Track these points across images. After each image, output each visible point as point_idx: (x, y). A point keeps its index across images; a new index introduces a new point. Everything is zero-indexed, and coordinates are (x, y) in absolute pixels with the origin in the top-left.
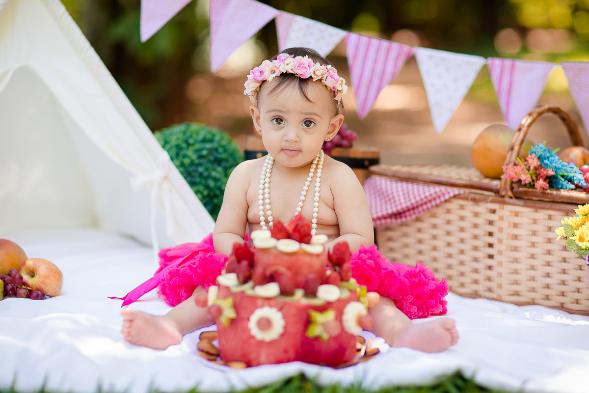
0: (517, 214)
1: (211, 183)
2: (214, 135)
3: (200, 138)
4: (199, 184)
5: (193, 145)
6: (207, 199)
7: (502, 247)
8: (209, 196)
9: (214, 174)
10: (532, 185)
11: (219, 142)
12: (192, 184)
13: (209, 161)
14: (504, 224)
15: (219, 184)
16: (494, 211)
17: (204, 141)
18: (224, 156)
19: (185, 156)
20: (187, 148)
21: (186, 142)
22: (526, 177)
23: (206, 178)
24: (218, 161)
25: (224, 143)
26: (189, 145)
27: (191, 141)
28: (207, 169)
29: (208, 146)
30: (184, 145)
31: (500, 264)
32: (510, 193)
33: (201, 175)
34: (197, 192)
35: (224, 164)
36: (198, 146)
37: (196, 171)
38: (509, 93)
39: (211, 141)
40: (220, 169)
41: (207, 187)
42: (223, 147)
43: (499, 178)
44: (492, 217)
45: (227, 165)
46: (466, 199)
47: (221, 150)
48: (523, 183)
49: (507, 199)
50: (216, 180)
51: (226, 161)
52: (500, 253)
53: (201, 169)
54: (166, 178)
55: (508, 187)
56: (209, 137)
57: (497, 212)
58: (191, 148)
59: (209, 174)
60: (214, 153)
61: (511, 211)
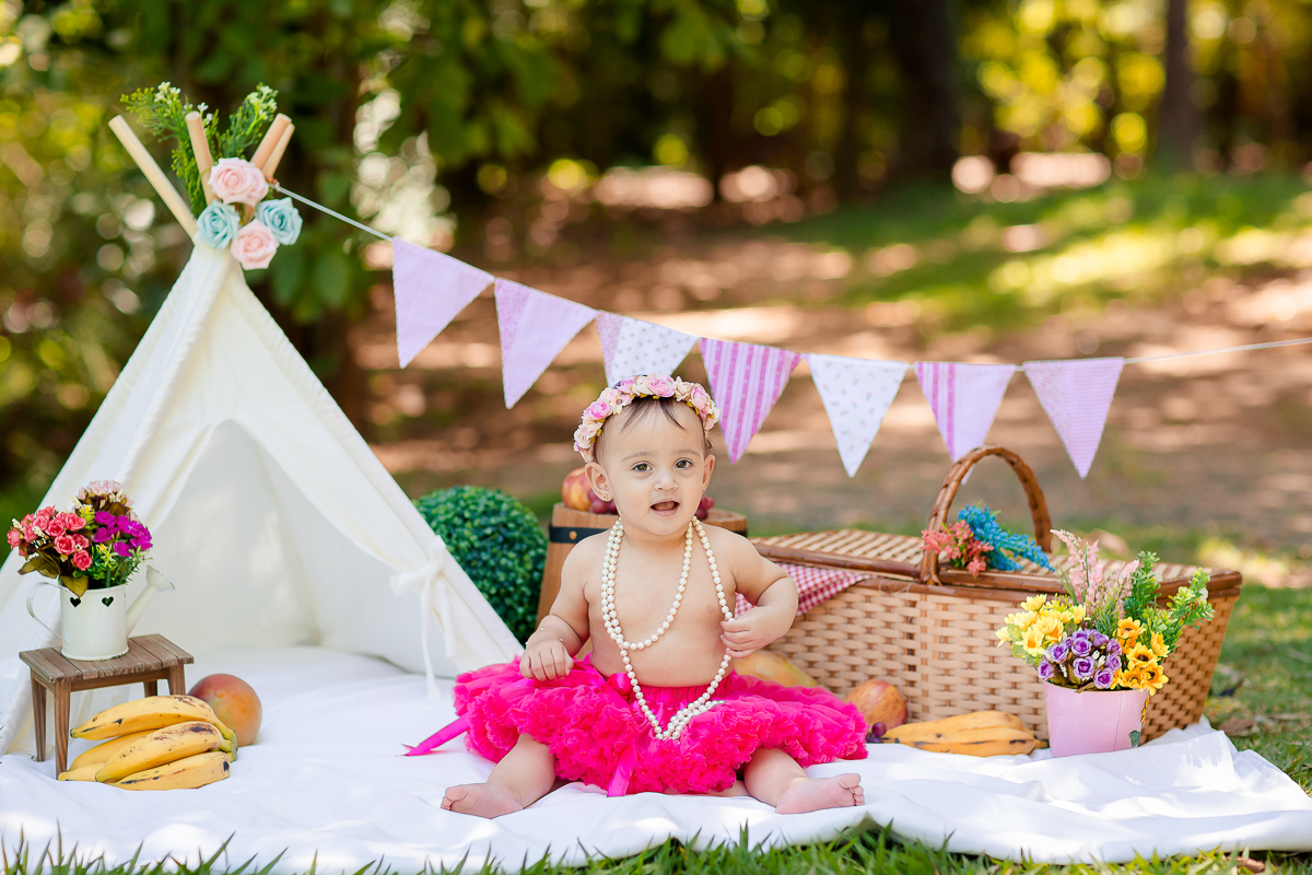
0: (946, 607)
1: (501, 576)
2: (500, 503)
3: (481, 509)
4: (485, 577)
5: (472, 520)
6: (496, 599)
7: (927, 654)
8: (498, 594)
9: (503, 561)
11: (508, 512)
12: (474, 578)
13: (495, 543)
14: (929, 622)
15: (513, 575)
16: (913, 604)
17: (487, 512)
18: (516, 534)
19: (461, 538)
20: (462, 526)
21: (461, 516)
23: (493, 569)
24: (509, 543)
25: (514, 513)
26: (465, 520)
27: (467, 514)
28: (493, 556)
29: (493, 520)
30: (457, 521)
31: (925, 677)
32: (935, 578)
33: (485, 564)
34: (482, 590)
35: (517, 547)
36: (477, 522)
37: (479, 559)
39: (496, 513)
40: (512, 555)
41: (495, 581)
42: (514, 520)
44: (911, 612)
45: (523, 547)
46: (875, 588)
47: (511, 525)
49: (931, 587)
50: (507, 570)
51: (521, 541)
52: (924, 662)
53: (485, 556)
54: (441, 574)
55: (932, 568)
56: (492, 506)
57: (917, 605)
58: (468, 524)
59: (498, 563)
60: (503, 530)
61: (938, 604)
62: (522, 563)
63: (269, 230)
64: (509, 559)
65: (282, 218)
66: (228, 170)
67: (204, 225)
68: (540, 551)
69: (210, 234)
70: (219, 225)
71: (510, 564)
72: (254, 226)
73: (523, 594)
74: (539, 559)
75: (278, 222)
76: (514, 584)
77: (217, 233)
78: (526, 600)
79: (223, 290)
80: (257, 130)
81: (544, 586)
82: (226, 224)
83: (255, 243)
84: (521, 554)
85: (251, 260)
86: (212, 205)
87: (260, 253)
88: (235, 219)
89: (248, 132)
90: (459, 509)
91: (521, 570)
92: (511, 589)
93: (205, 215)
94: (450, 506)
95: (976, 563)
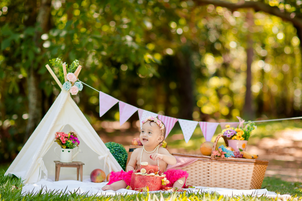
0: (216, 164)
1: (119, 158)
3: (115, 146)
5: (113, 147)
7: (212, 173)
9: (120, 156)
10: (220, 156)
11: (120, 147)
13: (118, 152)
14: (213, 167)
15: (121, 158)
16: (209, 164)
17: (116, 146)
18: (122, 151)
22: (219, 154)
23: (117, 157)
24: (121, 152)
26: (112, 147)
27: (112, 146)
28: (118, 154)
29: (118, 148)
31: (211, 178)
32: (214, 159)
35: (122, 153)
36: (115, 148)
38: (206, 132)
39: (118, 146)
40: (121, 154)
42: (122, 148)
43: (210, 155)
44: (209, 165)
45: (124, 153)
46: (201, 160)
47: (121, 149)
48: (218, 156)
49: (213, 160)
50: (120, 157)
52: (211, 175)
54: (108, 156)
55: (213, 157)
56: (117, 145)
57: (210, 164)
58: (113, 148)
59: (118, 156)
60: (119, 150)
61: (214, 164)
62: (123, 156)
63: (77, 87)
64: (121, 155)
65: (79, 85)
66: (70, 75)
67: (64, 86)
68: (127, 155)
69: (65, 87)
70: (67, 86)
71: (121, 156)
72: (74, 86)
73: (123, 163)
74: (126, 156)
75: (78, 86)
76: (121, 160)
77: (67, 87)
78: (124, 164)
79: (67, 99)
80: (75, 68)
81: (127, 161)
82: (69, 86)
83: (74, 90)
84: (123, 154)
85: (73, 93)
86: (66, 82)
87: (75, 92)
88: (71, 85)
89: (73, 68)
90: (111, 146)
91: (123, 158)
92: (121, 161)
93: (65, 84)
94: (109, 145)
95: (223, 156)
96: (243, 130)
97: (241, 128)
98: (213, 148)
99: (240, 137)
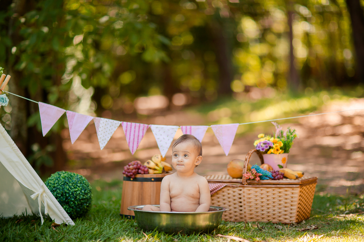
0: (249, 190)
7: (245, 202)
10: (254, 179)
14: (245, 194)
16: (241, 190)
22: (252, 177)
31: (245, 208)
32: (246, 183)
43: (241, 178)
44: (240, 192)
46: (229, 187)
48: (251, 179)
49: (245, 185)
52: (244, 204)
55: (245, 181)
57: (242, 190)
61: (247, 190)
95: (258, 179)
96: (281, 140)
97: (278, 138)
98: (244, 169)
99: (277, 150)
